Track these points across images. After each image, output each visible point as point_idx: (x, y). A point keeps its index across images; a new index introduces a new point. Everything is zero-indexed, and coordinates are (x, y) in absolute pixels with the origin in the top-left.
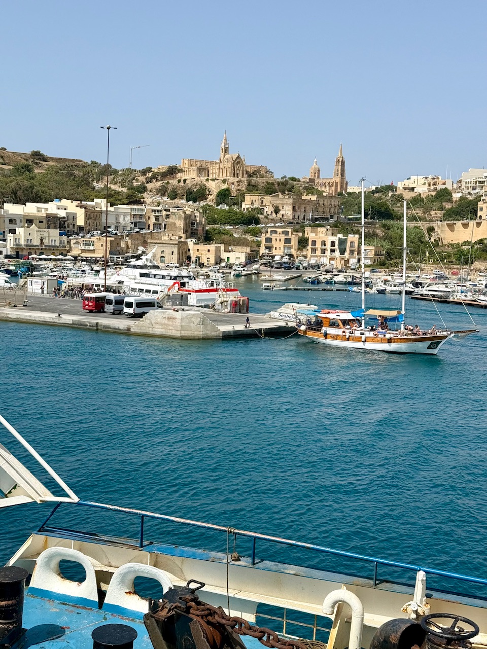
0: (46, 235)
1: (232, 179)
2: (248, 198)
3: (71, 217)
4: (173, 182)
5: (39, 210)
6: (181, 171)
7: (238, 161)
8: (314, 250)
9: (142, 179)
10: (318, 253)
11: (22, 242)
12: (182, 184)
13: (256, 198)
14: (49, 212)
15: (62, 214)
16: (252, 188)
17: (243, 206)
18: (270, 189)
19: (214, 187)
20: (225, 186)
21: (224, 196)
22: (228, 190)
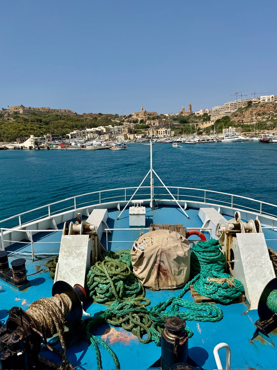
0: (94, 135)
1: (144, 117)
2: (147, 121)
3: (102, 130)
4: (131, 119)
5: (94, 129)
6: (132, 116)
7: (145, 112)
8: (159, 134)
9: (124, 118)
10: (161, 134)
11: (89, 137)
12: (132, 119)
13: (149, 121)
14: (97, 130)
15: (100, 130)
16: (149, 119)
17: (146, 123)
18: (154, 119)
19: (140, 119)
20: (142, 119)
21: (142, 121)
22: (143, 120)
